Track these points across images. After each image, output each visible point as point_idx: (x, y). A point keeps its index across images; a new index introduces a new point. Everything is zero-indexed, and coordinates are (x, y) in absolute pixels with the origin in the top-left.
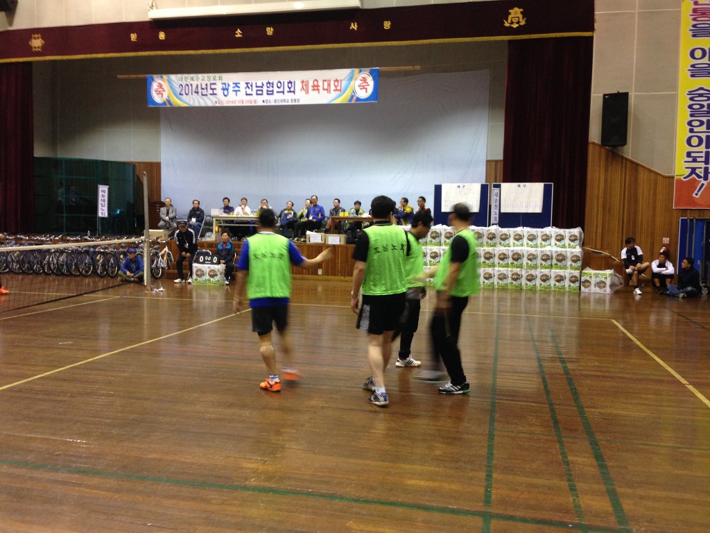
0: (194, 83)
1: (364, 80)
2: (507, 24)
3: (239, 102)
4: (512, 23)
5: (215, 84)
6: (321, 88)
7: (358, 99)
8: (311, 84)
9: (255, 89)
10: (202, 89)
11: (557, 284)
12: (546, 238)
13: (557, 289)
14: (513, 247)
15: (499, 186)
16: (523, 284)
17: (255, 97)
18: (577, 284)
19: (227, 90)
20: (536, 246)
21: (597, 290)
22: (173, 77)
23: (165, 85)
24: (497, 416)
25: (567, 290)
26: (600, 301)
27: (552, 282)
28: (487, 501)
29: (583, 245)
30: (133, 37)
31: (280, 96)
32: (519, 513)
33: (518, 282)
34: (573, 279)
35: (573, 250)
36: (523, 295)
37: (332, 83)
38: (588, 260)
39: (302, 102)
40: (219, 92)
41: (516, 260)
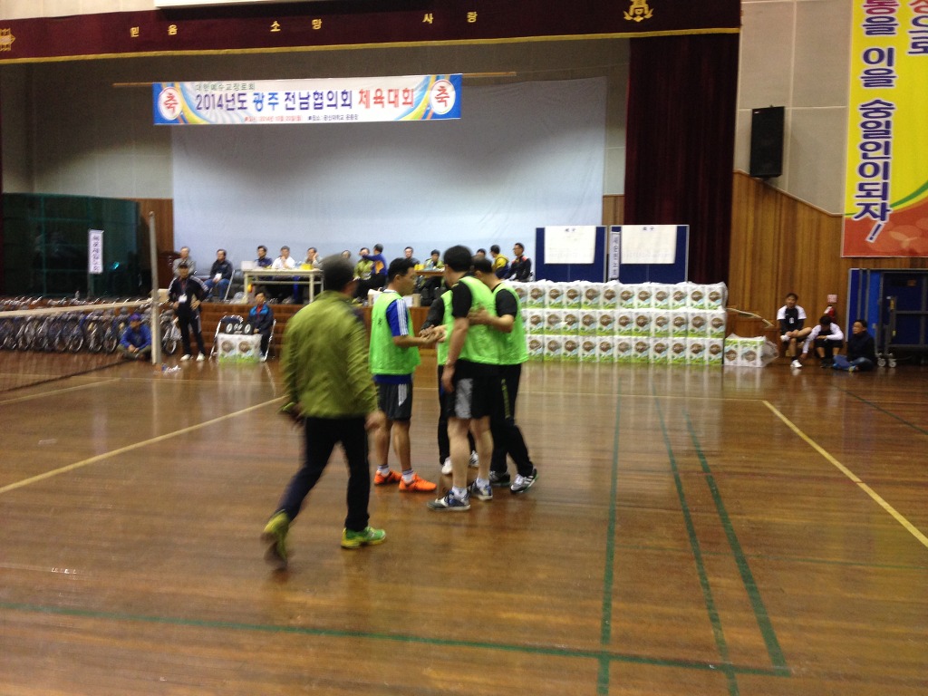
0: (217, 93)
1: (443, 89)
2: (628, 18)
3: (277, 118)
4: (635, 15)
5: (244, 94)
6: (385, 100)
7: (435, 115)
8: (372, 95)
9: (298, 101)
10: (228, 101)
11: (695, 356)
12: (680, 297)
13: (694, 363)
14: (636, 309)
15: (618, 229)
16: (651, 356)
17: (297, 112)
18: (719, 356)
19: (261, 102)
20: (667, 307)
21: (745, 363)
22: (188, 85)
23: (178, 97)
24: (618, 527)
25: (707, 363)
26: (749, 377)
27: (688, 353)
28: (605, 636)
29: (727, 305)
30: (134, 31)
31: (332, 111)
32: (647, 653)
33: (644, 354)
34: (714, 349)
35: (714, 312)
36: (651, 371)
37: (401, 93)
38: (733, 325)
39: (362, 119)
40: (250, 104)
41: (642, 325)
